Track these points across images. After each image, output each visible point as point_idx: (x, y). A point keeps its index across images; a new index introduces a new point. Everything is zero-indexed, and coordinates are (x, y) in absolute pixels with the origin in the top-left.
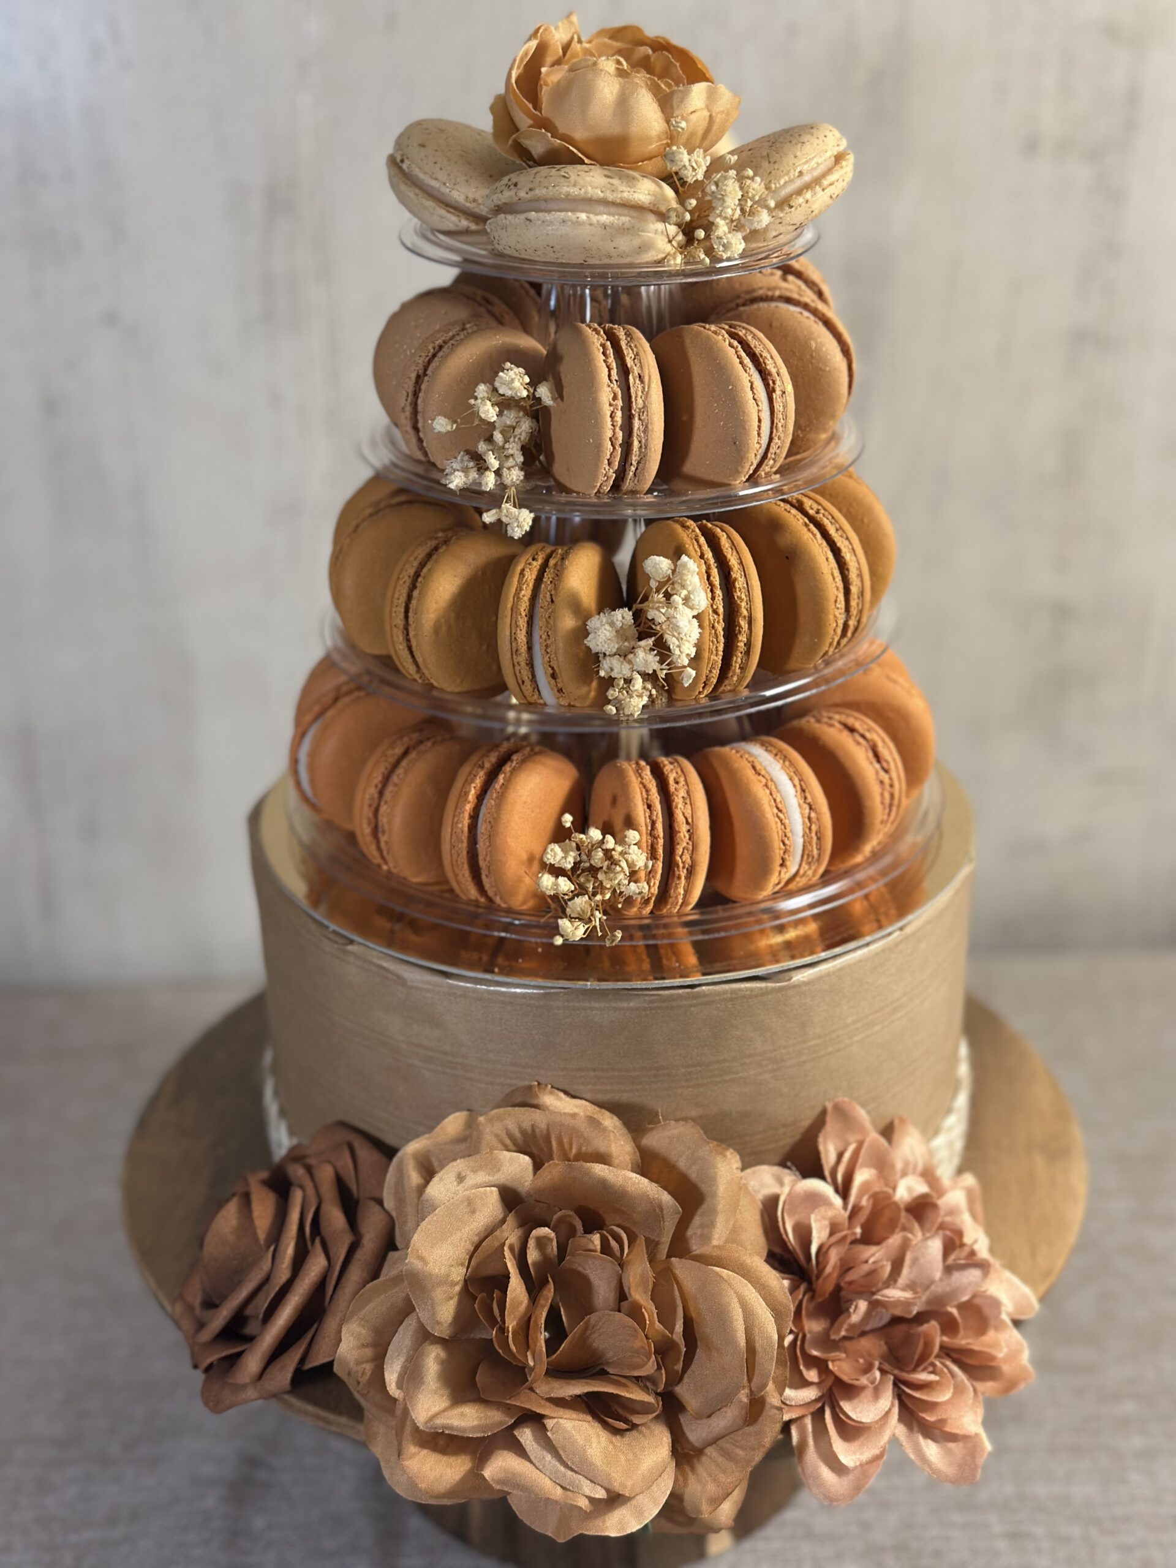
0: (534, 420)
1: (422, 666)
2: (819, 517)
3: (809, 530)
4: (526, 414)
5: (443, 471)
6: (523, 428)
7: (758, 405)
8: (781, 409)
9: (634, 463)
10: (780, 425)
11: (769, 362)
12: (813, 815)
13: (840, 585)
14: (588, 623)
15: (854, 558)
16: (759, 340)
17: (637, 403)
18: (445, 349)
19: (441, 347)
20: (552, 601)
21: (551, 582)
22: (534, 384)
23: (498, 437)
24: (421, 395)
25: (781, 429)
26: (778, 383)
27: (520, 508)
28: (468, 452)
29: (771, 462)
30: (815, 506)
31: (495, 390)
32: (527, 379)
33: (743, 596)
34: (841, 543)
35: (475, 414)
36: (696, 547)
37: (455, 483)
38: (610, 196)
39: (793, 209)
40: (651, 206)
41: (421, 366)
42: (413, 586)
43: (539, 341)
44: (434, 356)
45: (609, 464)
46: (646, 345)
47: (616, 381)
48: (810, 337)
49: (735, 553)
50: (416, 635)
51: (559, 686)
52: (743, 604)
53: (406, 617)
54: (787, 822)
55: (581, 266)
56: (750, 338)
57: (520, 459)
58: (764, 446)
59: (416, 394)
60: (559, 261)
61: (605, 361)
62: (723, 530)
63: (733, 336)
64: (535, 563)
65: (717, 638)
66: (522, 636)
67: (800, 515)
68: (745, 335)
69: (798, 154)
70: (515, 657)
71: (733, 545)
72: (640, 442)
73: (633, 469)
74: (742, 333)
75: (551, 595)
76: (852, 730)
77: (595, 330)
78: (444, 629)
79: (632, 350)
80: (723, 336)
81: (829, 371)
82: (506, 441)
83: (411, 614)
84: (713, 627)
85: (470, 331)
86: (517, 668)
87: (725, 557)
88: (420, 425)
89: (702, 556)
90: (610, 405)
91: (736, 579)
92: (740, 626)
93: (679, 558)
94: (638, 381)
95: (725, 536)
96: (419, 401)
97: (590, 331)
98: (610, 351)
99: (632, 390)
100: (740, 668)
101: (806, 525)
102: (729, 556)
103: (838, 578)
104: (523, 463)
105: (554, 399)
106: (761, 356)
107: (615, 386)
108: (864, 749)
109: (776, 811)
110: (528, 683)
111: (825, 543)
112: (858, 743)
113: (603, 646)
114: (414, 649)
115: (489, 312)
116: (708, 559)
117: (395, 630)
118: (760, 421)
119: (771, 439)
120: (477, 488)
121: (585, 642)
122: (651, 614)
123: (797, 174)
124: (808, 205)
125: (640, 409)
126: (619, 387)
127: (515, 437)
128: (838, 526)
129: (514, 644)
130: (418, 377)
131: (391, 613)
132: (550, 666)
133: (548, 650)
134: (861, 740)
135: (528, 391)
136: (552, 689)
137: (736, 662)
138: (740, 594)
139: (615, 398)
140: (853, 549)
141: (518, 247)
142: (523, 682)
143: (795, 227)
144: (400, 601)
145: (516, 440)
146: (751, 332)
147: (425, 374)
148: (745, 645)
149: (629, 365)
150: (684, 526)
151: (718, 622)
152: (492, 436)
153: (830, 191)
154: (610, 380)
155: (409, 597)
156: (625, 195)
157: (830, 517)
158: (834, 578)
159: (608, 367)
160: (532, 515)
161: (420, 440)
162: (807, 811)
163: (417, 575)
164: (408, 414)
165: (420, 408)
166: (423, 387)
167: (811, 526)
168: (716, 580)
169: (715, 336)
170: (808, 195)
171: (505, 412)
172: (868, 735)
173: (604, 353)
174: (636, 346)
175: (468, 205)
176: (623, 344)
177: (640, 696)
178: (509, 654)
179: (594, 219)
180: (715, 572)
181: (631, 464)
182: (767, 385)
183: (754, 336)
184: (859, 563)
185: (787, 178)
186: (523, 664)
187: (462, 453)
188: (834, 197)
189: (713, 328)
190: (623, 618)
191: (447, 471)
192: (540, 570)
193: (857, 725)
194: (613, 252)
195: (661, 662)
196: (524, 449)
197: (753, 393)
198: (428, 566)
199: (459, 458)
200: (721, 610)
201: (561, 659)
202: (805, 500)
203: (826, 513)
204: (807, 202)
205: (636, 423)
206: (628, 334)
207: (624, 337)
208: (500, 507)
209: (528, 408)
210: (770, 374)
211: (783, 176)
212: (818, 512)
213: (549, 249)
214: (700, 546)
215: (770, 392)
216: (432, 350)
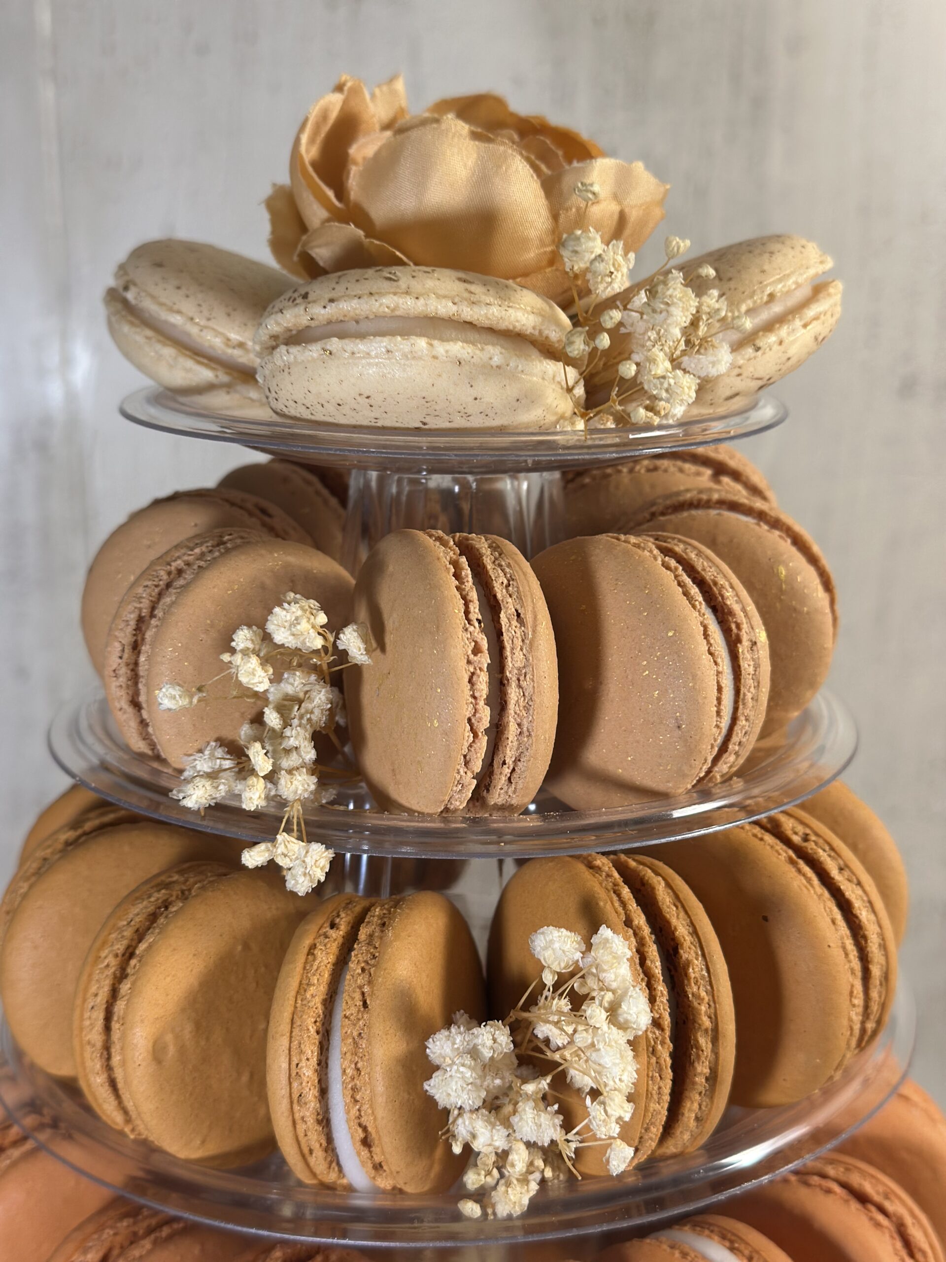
0: (336, 689)
1: (133, 1114)
2: (810, 846)
3: (799, 871)
4: (322, 677)
5: (181, 771)
6: (317, 701)
7: (716, 663)
8: (751, 670)
9: (510, 761)
10: (749, 696)
11: (728, 593)
13: (857, 965)
14: (430, 1043)
15: (872, 917)
16: (708, 558)
17: (514, 661)
18: (188, 576)
19: (180, 572)
20: (365, 1005)
21: (363, 970)
22: (335, 627)
23: (272, 718)
24: (145, 648)
25: (750, 703)
26: (745, 627)
27: (309, 841)
28: (222, 742)
29: (732, 758)
30: (800, 829)
31: (267, 637)
32: (322, 618)
33: (703, 994)
34: (851, 892)
35: (231, 680)
36: (617, 904)
37: (194, 798)
39: (759, 353)
40: (537, 333)
41: (145, 604)
42: (121, 975)
43: (342, 563)
44: (168, 585)
45: (467, 763)
46: (526, 565)
47: (479, 621)
48: (776, 560)
49: (682, 914)
50: (123, 1063)
51: (377, 1159)
52: (703, 1008)
53: (107, 1028)
55: (417, 431)
56: (693, 556)
57: (310, 754)
58: (724, 731)
59: (136, 647)
60: (379, 424)
61: (458, 588)
62: (657, 874)
63: (667, 552)
64: (333, 933)
65: (660, 1070)
66: (309, 1071)
67: (780, 846)
68: (685, 551)
69: (766, 267)
70: (296, 1107)
71: (678, 900)
72: (519, 725)
73: (507, 771)
74: (679, 548)
75: (363, 994)
76: (863, 1199)
77: (439, 539)
78: (172, 1050)
79: (503, 570)
80: (651, 551)
81: (808, 613)
82: (286, 724)
83: (115, 1026)
84: (654, 1052)
85: (229, 545)
86: (301, 1128)
87: (668, 923)
88: (142, 698)
89: (628, 923)
90: (469, 662)
91: (688, 963)
92: (698, 1047)
93: (595, 930)
94: (515, 623)
95: (663, 883)
96: (142, 659)
97: (431, 541)
98: (467, 572)
99: (506, 637)
100: (697, 1119)
101: (792, 862)
102: (674, 921)
103: (853, 953)
104: (317, 761)
105: (368, 651)
106: (715, 584)
107: (476, 630)
108: (887, 1235)
110: (319, 1154)
111: (826, 894)
112: (878, 1225)
113: (459, 1096)
114: (120, 1085)
115: (264, 524)
116: (639, 928)
117: (88, 1049)
118: (720, 689)
119: (734, 720)
120: (234, 803)
121: (426, 1087)
122: (543, 1030)
123: (765, 298)
124: (782, 348)
125: (519, 669)
126: (483, 631)
127: (301, 717)
128: (841, 862)
129: (295, 1085)
130: (140, 620)
131: (82, 1019)
132: (360, 1125)
133: (358, 1097)
134: (880, 1218)
135: (325, 638)
136: (363, 1163)
137: (690, 1110)
138: (696, 989)
139: (476, 651)
140: (870, 902)
141: (310, 400)
142: (311, 1151)
143: (760, 383)
144: (99, 999)
145: (304, 721)
146: (695, 548)
147: (152, 615)
148: (707, 1079)
149: (499, 596)
150: (591, 866)
151: (663, 1043)
152: (261, 714)
153: (815, 328)
154: (469, 621)
155: (114, 994)
157: (827, 848)
158: (847, 955)
159: (464, 598)
160: (330, 854)
161: (143, 723)
163: (129, 954)
164: (122, 680)
165: (142, 670)
166: (149, 635)
167: (802, 864)
168: (656, 966)
169: (639, 551)
170: (784, 331)
171: (286, 676)
172: (889, 1206)
173: (457, 576)
174: (509, 565)
175: (230, 351)
176: (488, 561)
177: (524, 1181)
178: (285, 1103)
180: (653, 951)
181: (504, 763)
182: (726, 631)
183: (700, 553)
184: (880, 926)
185: (750, 303)
186: (311, 1121)
187: (213, 744)
188: (820, 338)
189: (633, 539)
190: (495, 1040)
191: (186, 774)
192: (343, 944)
193: (868, 1188)
194: (474, 408)
195: (567, 1126)
196: (318, 738)
197: (708, 643)
198: (150, 939)
199: (207, 752)
200: (667, 1021)
201: (381, 1113)
202: (783, 819)
203: (821, 841)
204: (781, 343)
205: (513, 694)
206: (494, 547)
207: (489, 552)
208: (273, 840)
209: (325, 667)
210: (731, 613)
211: (744, 301)
212: (806, 839)
213: (363, 401)
214: (623, 904)
215: (733, 643)
216: (165, 577)
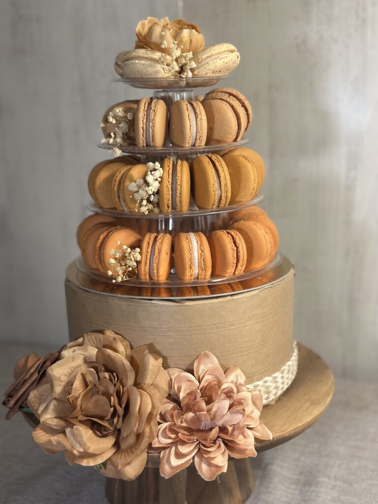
8: (200, 124)
9: (151, 136)
10: (199, 129)
11: (198, 110)
12: (202, 253)
15: (223, 173)
29: (199, 141)
31: (114, 114)
32: (124, 111)
34: (219, 168)
38: (145, 56)
45: (143, 136)
47: (146, 111)
54: (192, 254)
90: (143, 117)
91: (178, 173)
99: (151, 114)
100: (179, 202)
101: (208, 161)
103: (216, 178)
104: (122, 137)
106: (196, 108)
109: (189, 250)
119: (197, 133)
125: (152, 119)
128: (220, 163)
135: (124, 115)
136: (125, 205)
139: (144, 115)
154: (144, 110)
156: (150, 55)
157: (218, 160)
159: (144, 107)
160: (121, 151)
162: (201, 252)
167: (210, 162)
179: (140, 62)
182: (196, 116)
184: (225, 175)
197: (189, 117)
205: (151, 124)
215: (196, 118)
